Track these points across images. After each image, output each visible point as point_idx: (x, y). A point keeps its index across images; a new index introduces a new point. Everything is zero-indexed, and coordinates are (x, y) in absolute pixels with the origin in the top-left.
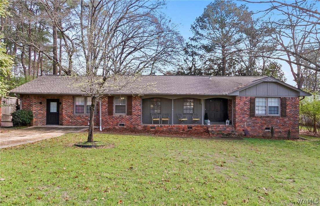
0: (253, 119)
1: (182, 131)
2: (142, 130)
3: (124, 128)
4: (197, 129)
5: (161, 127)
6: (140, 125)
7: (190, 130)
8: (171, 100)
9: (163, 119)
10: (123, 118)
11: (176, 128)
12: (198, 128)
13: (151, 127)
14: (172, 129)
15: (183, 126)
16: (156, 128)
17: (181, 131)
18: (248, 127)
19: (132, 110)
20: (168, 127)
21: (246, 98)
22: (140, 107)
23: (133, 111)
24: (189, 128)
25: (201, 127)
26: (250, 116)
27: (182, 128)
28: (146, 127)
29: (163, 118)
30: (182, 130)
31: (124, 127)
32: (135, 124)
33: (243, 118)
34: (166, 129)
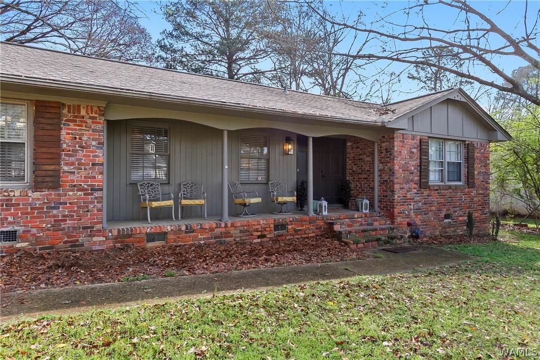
0: (426, 193)
1: (259, 240)
2: (113, 248)
3: (19, 250)
4: (300, 230)
5: (189, 230)
6: (99, 231)
7: (282, 235)
8: (221, 132)
9: (184, 202)
10: (13, 205)
11: (241, 232)
12: (303, 226)
13: (147, 234)
14: (227, 234)
15: (262, 222)
16: (171, 237)
17: (255, 241)
18: (416, 215)
19: (59, 164)
20: (211, 230)
21: (413, 138)
22: (99, 153)
23: (66, 168)
24: (277, 227)
25: (311, 221)
26: (420, 187)
27: (257, 230)
28: (129, 236)
29: (185, 198)
30: (259, 237)
31: (19, 245)
32: (74, 228)
33: (408, 191)
34: (208, 238)
